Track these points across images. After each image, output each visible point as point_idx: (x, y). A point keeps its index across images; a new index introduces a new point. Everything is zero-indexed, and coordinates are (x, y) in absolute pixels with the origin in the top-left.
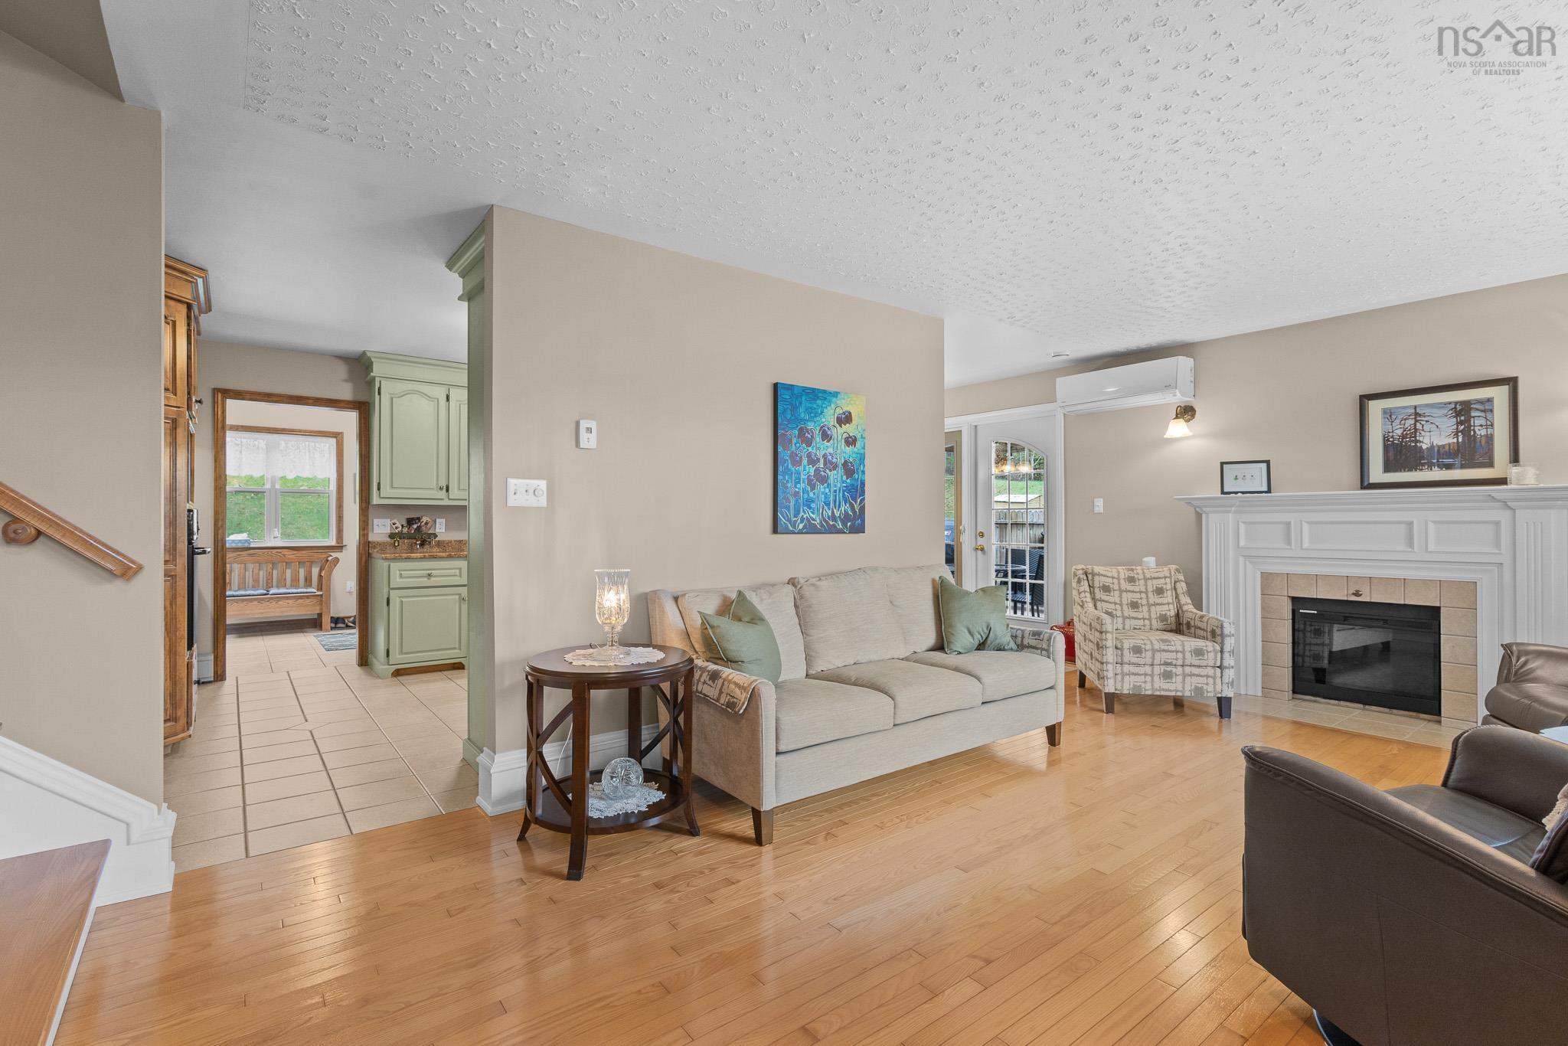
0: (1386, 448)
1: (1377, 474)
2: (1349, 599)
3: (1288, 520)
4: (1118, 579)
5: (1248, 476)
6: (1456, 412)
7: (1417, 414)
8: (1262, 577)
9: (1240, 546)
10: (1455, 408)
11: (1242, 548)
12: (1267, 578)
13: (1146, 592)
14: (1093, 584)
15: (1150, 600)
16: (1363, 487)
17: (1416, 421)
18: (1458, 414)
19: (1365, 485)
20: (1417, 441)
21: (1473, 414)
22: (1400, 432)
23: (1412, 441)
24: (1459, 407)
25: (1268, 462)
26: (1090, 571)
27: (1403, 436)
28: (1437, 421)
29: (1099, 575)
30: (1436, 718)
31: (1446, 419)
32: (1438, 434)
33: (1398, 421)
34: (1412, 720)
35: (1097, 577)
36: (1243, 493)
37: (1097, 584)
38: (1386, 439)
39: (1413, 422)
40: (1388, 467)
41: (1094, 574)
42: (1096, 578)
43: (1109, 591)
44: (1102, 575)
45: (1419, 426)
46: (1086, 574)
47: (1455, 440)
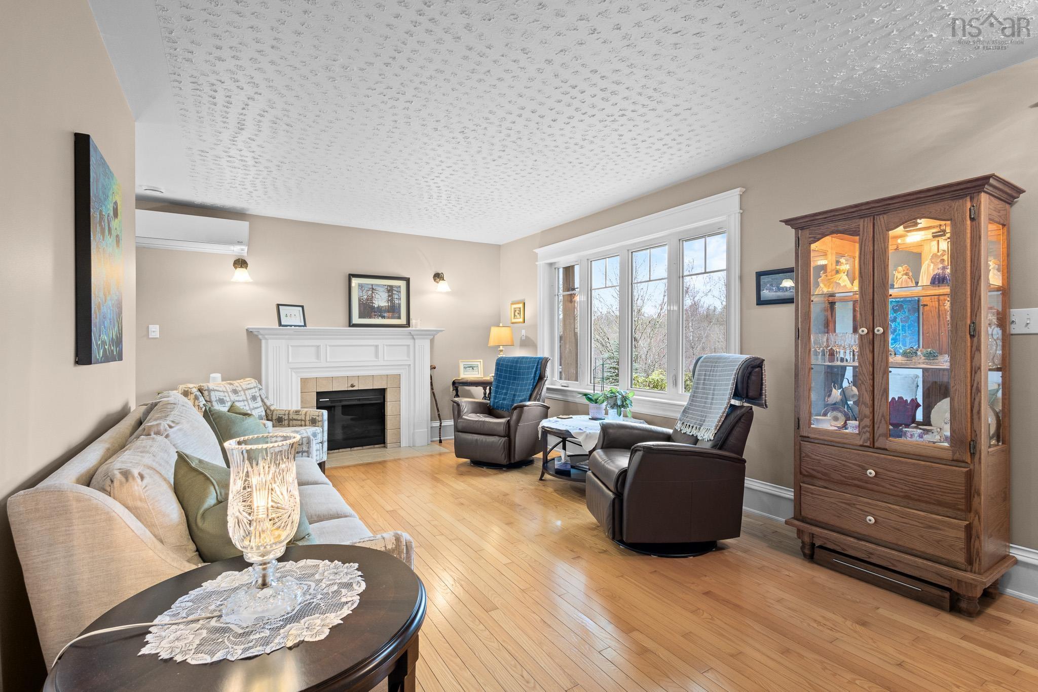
0: (360, 304)
1: (356, 320)
2: (349, 389)
3: (318, 344)
4: (227, 392)
5: (293, 315)
6: (388, 290)
7: (373, 289)
8: (301, 381)
9: (290, 361)
10: (387, 288)
11: (291, 363)
12: (304, 381)
13: (247, 400)
14: (210, 398)
15: (250, 405)
16: (350, 326)
17: (373, 292)
18: (389, 291)
19: (351, 325)
20: (372, 303)
21: (394, 293)
22: (366, 297)
23: (370, 303)
24: (389, 288)
25: (302, 307)
26: (207, 388)
27: (367, 299)
28: (381, 294)
29: (214, 390)
30: (382, 445)
31: (383, 293)
32: (381, 301)
33: (365, 291)
34: (372, 450)
35: (213, 392)
36: (295, 326)
37: (213, 399)
38: (360, 300)
39: (371, 292)
40: (360, 317)
41: (209, 391)
42: (213, 394)
43: (224, 403)
44: (216, 390)
45: (373, 295)
46: (200, 390)
47: (387, 304)
